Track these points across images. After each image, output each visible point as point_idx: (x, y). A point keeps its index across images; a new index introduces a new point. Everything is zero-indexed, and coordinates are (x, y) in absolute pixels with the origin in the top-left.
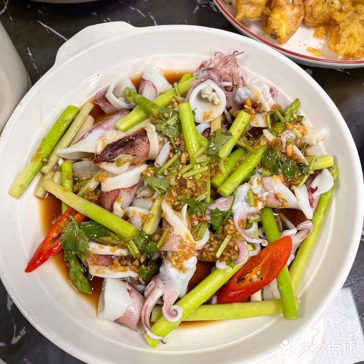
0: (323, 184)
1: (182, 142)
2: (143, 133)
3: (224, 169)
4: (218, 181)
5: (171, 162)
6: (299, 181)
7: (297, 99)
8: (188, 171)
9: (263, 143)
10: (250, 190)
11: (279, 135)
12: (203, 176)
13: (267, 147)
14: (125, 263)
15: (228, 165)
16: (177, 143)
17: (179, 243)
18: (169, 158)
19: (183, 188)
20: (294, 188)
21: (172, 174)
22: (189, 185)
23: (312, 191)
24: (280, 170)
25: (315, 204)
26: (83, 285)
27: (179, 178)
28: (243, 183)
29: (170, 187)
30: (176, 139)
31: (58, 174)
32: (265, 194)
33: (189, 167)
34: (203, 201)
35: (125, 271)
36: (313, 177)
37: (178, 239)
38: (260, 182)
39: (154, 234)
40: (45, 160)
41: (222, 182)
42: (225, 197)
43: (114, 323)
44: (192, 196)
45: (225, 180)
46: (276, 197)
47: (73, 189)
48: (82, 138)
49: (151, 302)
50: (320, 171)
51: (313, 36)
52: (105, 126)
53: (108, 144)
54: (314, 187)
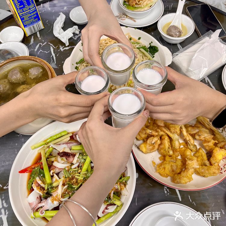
0: (111, 209)
2: (74, 156)
6: (106, 203)
7: (130, 177)
8: (78, 176)
12: (80, 180)
14: (41, 189)
16: (82, 165)
17: (56, 195)
18: (76, 168)
19: (72, 179)
21: (73, 173)
22: (74, 180)
23: (106, 208)
25: (104, 213)
26: (30, 186)
27: (73, 176)
29: (69, 177)
34: (74, 188)
35: (40, 191)
36: (111, 205)
37: (57, 194)
39: (54, 187)
40: (47, 143)
43: (28, 204)
47: (48, 157)
48: (60, 144)
49: (40, 205)
50: (115, 205)
51: (159, 158)
52: (69, 145)
53: (64, 151)
54: (108, 208)
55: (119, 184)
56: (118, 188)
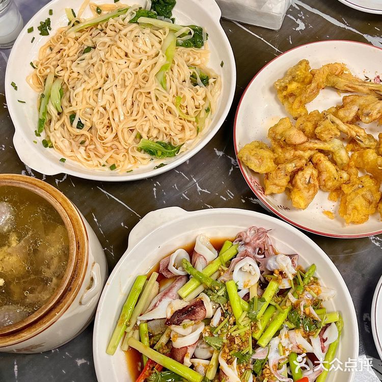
0: (332, 335)
1: (229, 307)
2: (201, 304)
3: (261, 326)
4: (256, 336)
5: (222, 324)
6: (314, 333)
7: (314, 264)
8: (235, 331)
9: (288, 304)
10: (280, 343)
11: (300, 296)
12: (246, 333)
13: (291, 306)
15: (264, 321)
16: (226, 308)
18: (221, 321)
19: (233, 343)
20: (311, 338)
21: (224, 334)
22: (237, 341)
23: (324, 341)
24: (301, 325)
25: (326, 350)
27: (229, 336)
28: (274, 336)
29: (223, 344)
30: (224, 305)
31: (137, 331)
32: (291, 346)
33: (235, 327)
34: (247, 353)
36: (324, 329)
38: (287, 336)
39: (214, 379)
40: (129, 324)
41: (259, 336)
42: (262, 347)
44: (240, 349)
45: (262, 334)
46: (298, 347)
47: (150, 343)
48: (155, 306)
50: (330, 324)
51: (328, 199)
52: (170, 294)
53: (174, 311)
54: (325, 338)
55: (308, 289)
56: (313, 296)
